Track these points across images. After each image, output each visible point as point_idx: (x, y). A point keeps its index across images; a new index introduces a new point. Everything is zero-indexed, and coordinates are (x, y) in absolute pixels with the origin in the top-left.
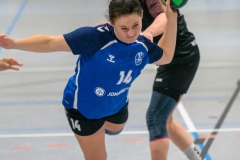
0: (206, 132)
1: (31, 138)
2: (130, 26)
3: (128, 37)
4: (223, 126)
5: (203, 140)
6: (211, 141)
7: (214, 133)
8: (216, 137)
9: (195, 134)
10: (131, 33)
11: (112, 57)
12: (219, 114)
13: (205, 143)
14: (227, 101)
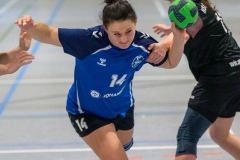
1: (64, 153)
2: (123, 32)
3: (121, 43)
10: (124, 39)
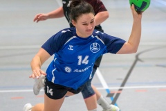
0: (115, 89)
4: (126, 85)
5: (113, 94)
6: (118, 95)
7: (120, 90)
8: (122, 92)
9: (107, 90)
11: (71, 47)
12: (123, 77)
13: (114, 96)
14: (129, 69)
